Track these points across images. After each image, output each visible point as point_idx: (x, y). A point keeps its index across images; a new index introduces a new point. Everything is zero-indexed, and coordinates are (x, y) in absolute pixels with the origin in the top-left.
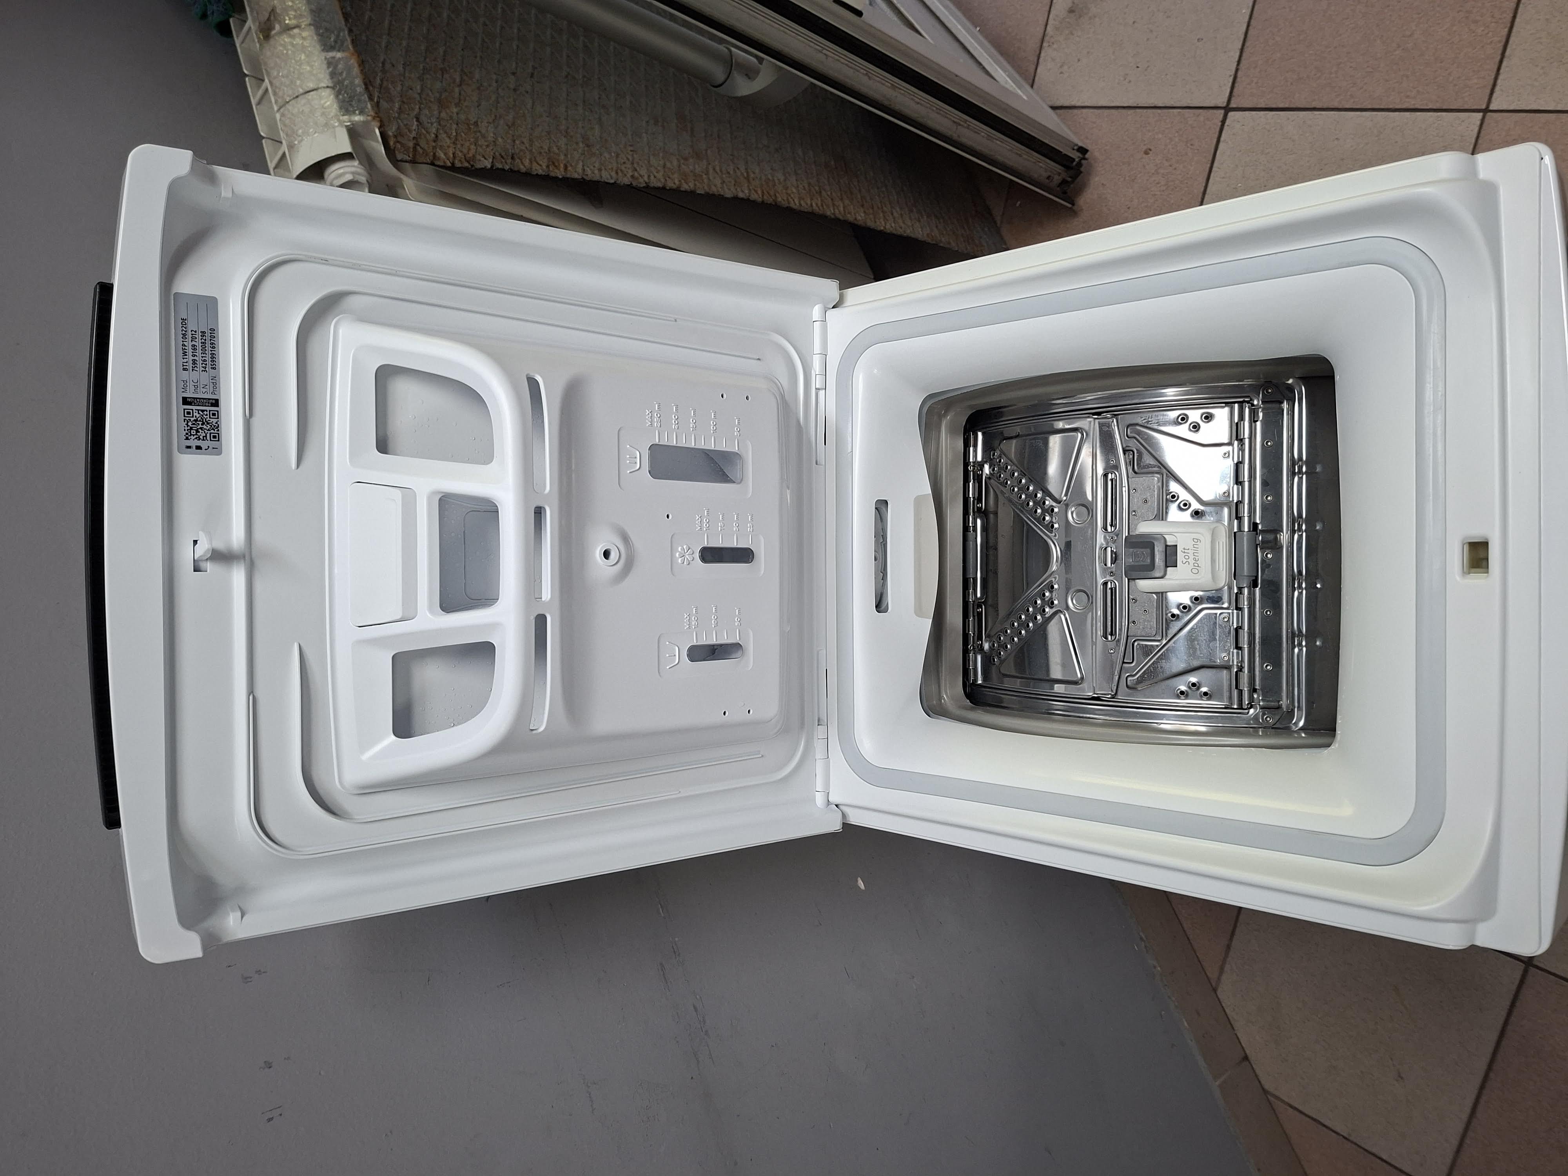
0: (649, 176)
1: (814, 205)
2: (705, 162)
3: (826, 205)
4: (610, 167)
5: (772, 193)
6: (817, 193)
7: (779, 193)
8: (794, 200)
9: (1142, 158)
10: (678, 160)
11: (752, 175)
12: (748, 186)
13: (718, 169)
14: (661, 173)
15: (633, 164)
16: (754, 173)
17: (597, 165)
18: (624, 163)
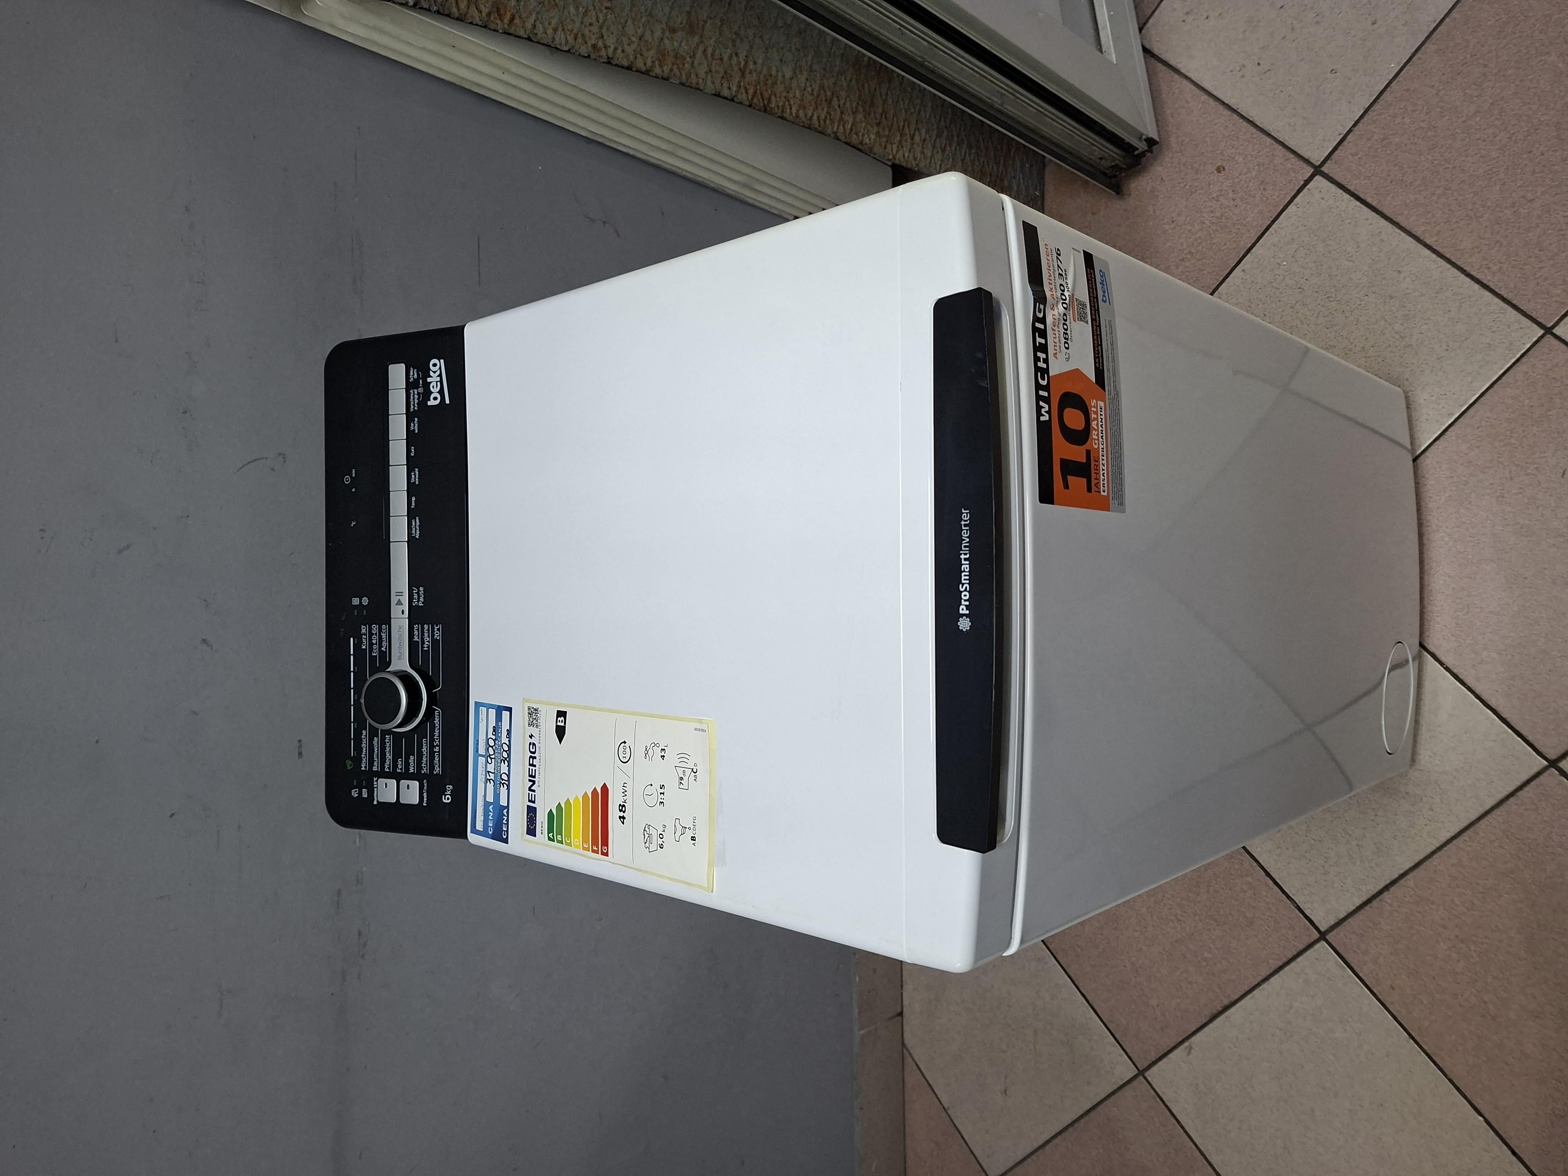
0: (616, 49)
1: (815, 118)
2: (696, 39)
3: (830, 119)
4: (570, 27)
5: (766, 95)
6: (826, 100)
7: (775, 95)
8: (791, 109)
9: (1212, 173)
10: (663, 33)
11: (751, 66)
12: (740, 82)
13: (710, 51)
14: (633, 47)
15: (601, 27)
16: (755, 63)
17: (554, 22)
18: (591, 24)
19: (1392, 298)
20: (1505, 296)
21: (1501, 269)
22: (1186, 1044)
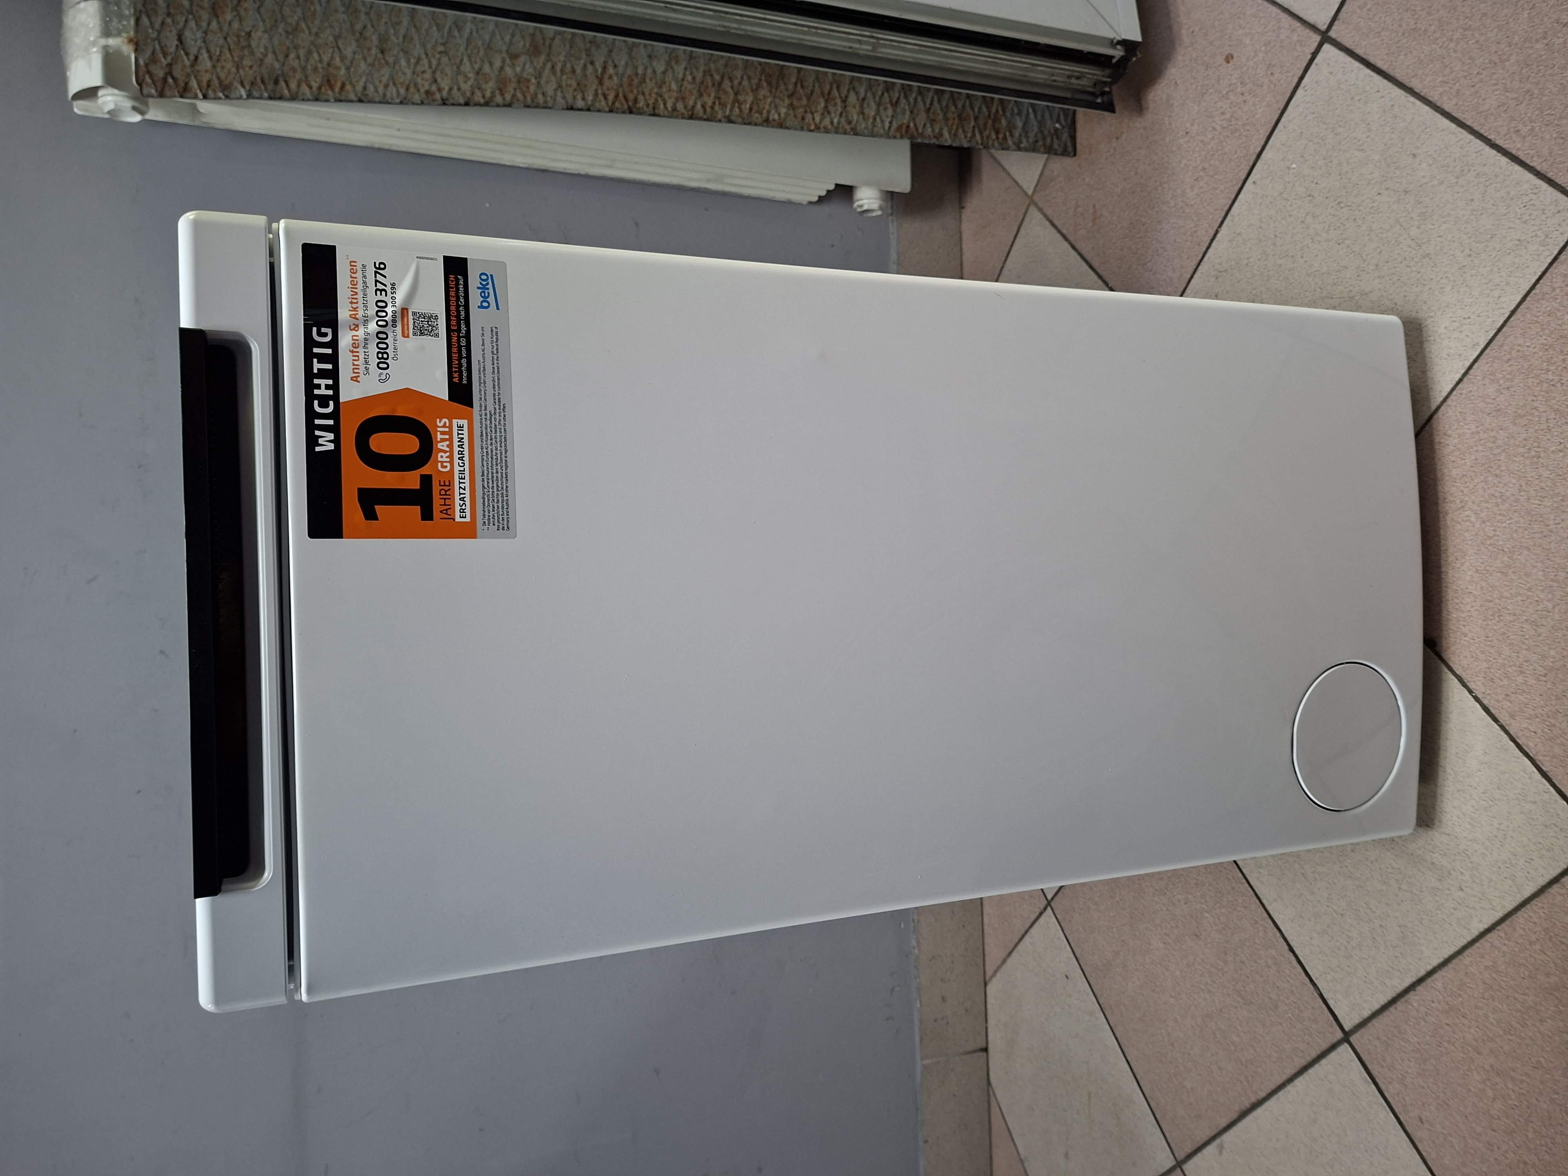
0: (451, 89)
1: (699, 106)
2: (542, 58)
3: (720, 104)
4: (402, 80)
5: (631, 97)
6: (713, 85)
7: (643, 94)
8: (665, 104)
10: (503, 61)
11: (611, 71)
12: (596, 90)
13: (559, 67)
14: (470, 83)
15: (434, 72)
16: (615, 66)
17: (384, 79)
18: (423, 72)
19: (1406, 192)
20: (1539, 168)
21: (1533, 129)
22: (1218, 1141)
